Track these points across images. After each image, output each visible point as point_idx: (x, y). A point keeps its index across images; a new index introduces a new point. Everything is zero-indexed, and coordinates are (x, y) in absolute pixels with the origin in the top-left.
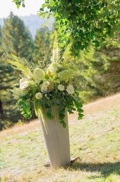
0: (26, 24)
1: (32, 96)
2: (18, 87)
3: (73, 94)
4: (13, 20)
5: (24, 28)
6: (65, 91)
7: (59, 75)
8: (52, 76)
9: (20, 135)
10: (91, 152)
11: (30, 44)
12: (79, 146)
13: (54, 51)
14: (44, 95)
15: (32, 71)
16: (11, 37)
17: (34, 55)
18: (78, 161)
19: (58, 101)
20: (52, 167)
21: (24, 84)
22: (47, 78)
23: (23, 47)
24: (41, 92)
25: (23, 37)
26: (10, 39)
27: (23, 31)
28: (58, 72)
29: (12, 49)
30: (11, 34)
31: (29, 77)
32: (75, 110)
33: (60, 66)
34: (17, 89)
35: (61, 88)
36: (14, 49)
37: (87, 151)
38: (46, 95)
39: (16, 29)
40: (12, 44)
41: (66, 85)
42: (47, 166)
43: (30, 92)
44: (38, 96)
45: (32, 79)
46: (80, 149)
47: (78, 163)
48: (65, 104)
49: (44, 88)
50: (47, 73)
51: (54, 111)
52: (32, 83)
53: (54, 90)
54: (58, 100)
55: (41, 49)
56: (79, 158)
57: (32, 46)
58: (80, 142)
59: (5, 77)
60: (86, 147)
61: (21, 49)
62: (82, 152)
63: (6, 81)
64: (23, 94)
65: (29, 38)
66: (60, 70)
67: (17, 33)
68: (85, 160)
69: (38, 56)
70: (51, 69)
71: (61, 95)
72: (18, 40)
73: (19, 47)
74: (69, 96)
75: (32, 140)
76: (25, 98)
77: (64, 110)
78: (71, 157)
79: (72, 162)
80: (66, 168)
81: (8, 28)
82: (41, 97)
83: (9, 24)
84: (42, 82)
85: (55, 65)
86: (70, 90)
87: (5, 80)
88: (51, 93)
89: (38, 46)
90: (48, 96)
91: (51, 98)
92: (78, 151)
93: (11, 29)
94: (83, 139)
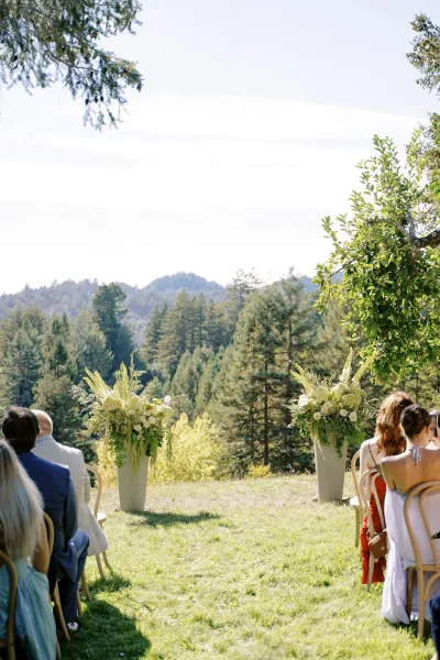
1: (310, 415)
2: (296, 403)
6: (348, 418)
7: (344, 398)
8: (336, 398)
13: (344, 370)
14: (323, 416)
15: (315, 389)
19: (337, 427)
21: (304, 401)
22: (330, 399)
24: (320, 412)
28: (343, 394)
31: (311, 395)
33: (347, 387)
34: (295, 406)
35: (343, 413)
38: (325, 417)
41: (350, 410)
43: (309, 411)
44: (317, 416)
45: (314, 397)
49: (325, 409)
50: (332, 393)
51: (331, 436)
52: (314, 402)
53: (336, 414)
54: (338, 425)
64: (301, 412)
66: (346, 393)
70: (336, 390)
71: (343, 421)
74: (351, 424)
76: (301, 417)
82: (320, 418)
84: (322, 404)
85: (341, 386)
86: (354, 417)
88: (331, 416)
90: (327, 419)
91: (330, 422)
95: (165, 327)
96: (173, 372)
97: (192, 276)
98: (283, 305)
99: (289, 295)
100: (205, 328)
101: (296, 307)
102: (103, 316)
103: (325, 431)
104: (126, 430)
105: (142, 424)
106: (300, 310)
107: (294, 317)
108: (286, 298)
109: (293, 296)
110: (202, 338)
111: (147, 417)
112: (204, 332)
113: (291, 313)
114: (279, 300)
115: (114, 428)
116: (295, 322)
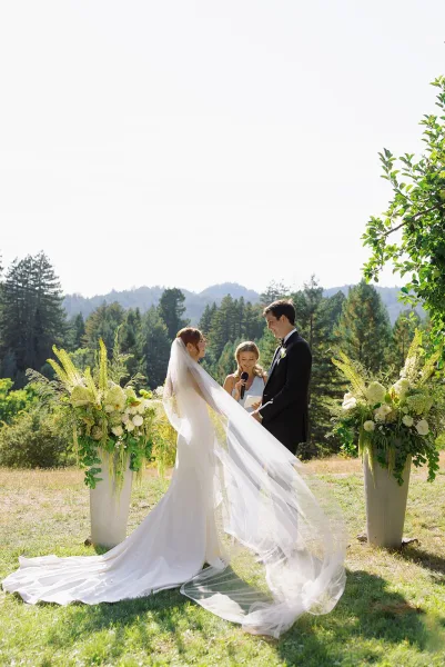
0: (383, 299)
1: (359, 424)
2: (340, 404)
3: (427, 436)
4: (364, 291)
5: (379, 306)
6: (413, 428)
7: (408, 399)
8: (397, 400)
9: (335, 476)
10: (440, 536)
11: (384, 331)
12: (422, 521)
14: (377, 426)
15: (367, 385)
16: (356, 316)
17: (386, 350)
18: (415, 545)
19: (398, 442)
20: (368, 544)
21: (350, 402)
22: (388, 400)
23: (372, 336)
24: (374, 420)
25: (376, 320)
26: (353, 318)
27: (375, 311)
28: (407, 395)
29: (353, 335)
30: (357, 313)
31: (359, 393)
32: (424, 461)
33: (413, 386)
34: (338, 408)
35: (408, 421)
36: (357, 336)
37: (434, 532)
38: (381, 428)
39: (366, 305)
40: (354, 328)
41: (417, 418)
42: (362, 540)
43: (358, 416)
44: (368, 425)
45: (364, 397)
46: (424, 526)
47: (413, 549)
48: (408, 448)
49: (380, 415)
50: (390, 392)
51: (391, 454)
52: (364, 403)
53: (396, 422)
54: (400, 439)
55: (401, 344)
56: (416, 540)
57: (387, 336)
58: (426, 514)
59: (334, 377)
60: (434, 524)
61: (368, 337)
62: (425, 531)
63: (334, 384)
64: (346, 417)
65: (385, 323)
66: (411, 393)
67: (365, 313)
68: (427, 547)
69: (394, 354)
70: (397, 388)
71: (406, 433)
72: (366, 323)
73: (366, 334)
74: (419, 438)
75: (350, 489)
76: (348, 424)
77: (404, 458)
78: (405, 535)
79: (404, 544)
80: (390, 552)
81: (353, 302)
82: (373, 428)
83: (356, 297)
84: (378, 406)
85: (404, 383)
86: (423, 428)
87: (334, 381)
88: (390, 425)
89: (397, 338)
90: (384, 429)
91: (388, 434)
92: (419, 527)
93: (358, 304)
94: (432, 510)
95: (213, 322)
96: (218, 357)
97: (236, 285)
98: (305, 305)
99: (311, 297)
100: (244, 324)
101: (316, 307)
102: (167, 312)
103: (382, 447)
104: (99, 434)
105: (124, 426)
106: (319, 310)
107: (314, 316)
108: (309, 300)
109: (314, 299)
110: (242, 331)
111: (131, 417)
112: (243, 327)
113: (312, 312)
114: (303, 300)
115: (84, 431)
116: (316, 319)
